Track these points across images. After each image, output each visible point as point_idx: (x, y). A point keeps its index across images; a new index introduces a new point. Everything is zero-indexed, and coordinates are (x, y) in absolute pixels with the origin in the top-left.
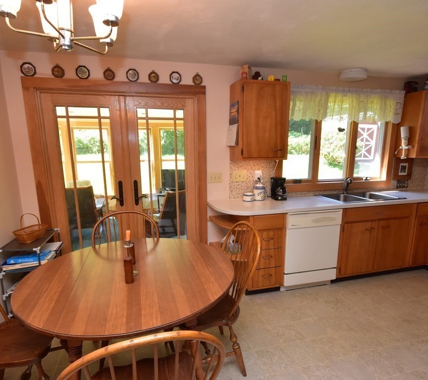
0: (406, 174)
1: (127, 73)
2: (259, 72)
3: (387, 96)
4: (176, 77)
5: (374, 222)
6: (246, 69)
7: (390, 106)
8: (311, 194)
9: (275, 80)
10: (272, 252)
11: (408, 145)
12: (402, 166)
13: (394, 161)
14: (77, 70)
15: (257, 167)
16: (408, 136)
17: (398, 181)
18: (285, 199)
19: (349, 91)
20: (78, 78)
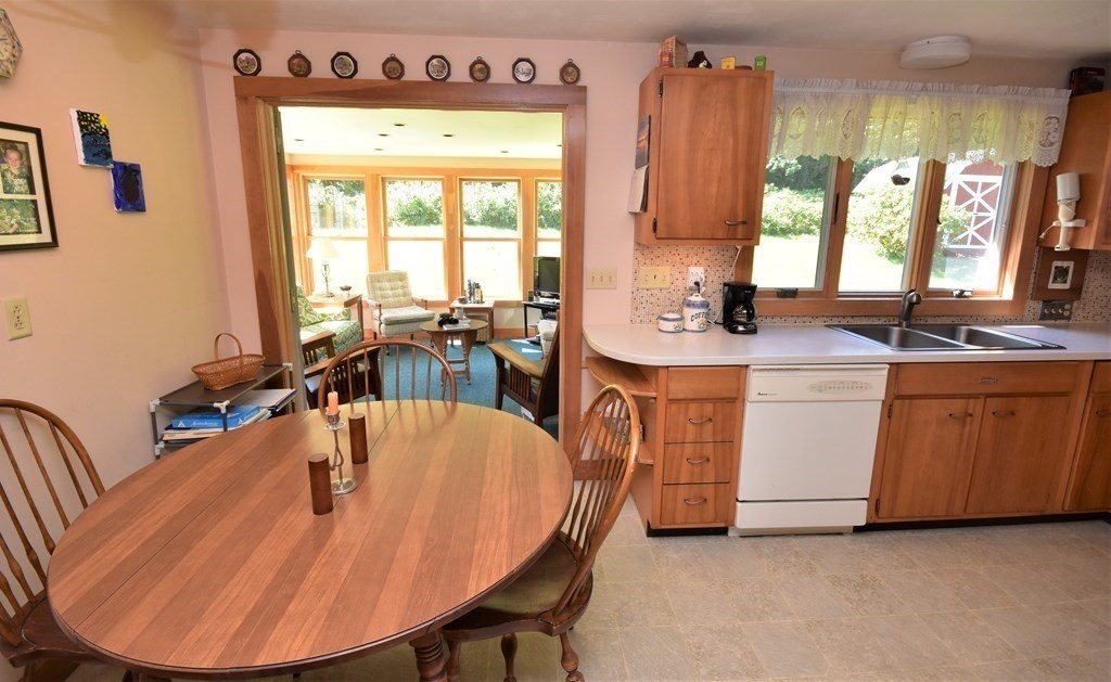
0: (1067, 286)
1: (428, 63)
2: (702, 53)
3: (1023, 102)
4: (525, 70)
5: (972, 401)
6: (670, 46)
7: (1031, 126)
8: (819, 322)
9: (736, 68)
10: (709, 450)
11: (1075, 218)
12: (1056, 267)
13: (1036, 254)
14: (333, 61)
15: (695, 260)
16: (1076, 195)
17: (1044, 302)
18: (754, 331)
19: (925, 89)
20: (335, 76)
